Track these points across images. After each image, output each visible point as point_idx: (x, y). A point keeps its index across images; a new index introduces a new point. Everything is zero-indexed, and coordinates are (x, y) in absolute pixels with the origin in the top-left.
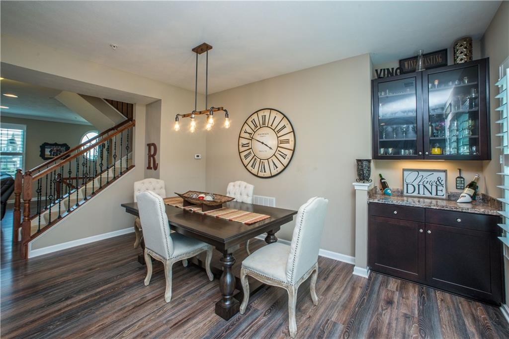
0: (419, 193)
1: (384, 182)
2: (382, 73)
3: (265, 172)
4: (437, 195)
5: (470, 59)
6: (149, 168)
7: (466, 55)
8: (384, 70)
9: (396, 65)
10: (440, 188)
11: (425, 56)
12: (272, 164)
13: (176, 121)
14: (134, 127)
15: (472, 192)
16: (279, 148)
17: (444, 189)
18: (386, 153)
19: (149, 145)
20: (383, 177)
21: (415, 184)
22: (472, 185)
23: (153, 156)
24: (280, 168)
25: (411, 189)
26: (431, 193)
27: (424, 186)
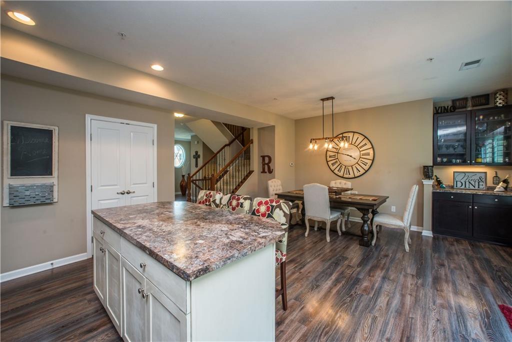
0: (465, 187)
1: (440, 181)
2: (440, 110)
3: (349, 174)
4: (479, 188)
5: (506, 103)
6: (264, 172)
7: (503, 96)
8: (442, 107)
9: (450, 104)
10: (481, 183)
11: (473, 98)
12: (356, 169)
13: (311, 142)
14: (251, 145)
15: (505, 185)
16: (361, 159)
17: (484, 184)
18: (442, 161)
19: (263, 157)
20: (438, 177)
21: (463, 181)
22: (505, 181)
23: (268, 164)
24: (362, 171)
25: (459, 184)
26: (475, 187)
27: (469, 182)
